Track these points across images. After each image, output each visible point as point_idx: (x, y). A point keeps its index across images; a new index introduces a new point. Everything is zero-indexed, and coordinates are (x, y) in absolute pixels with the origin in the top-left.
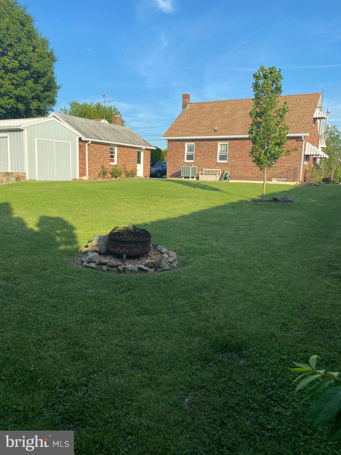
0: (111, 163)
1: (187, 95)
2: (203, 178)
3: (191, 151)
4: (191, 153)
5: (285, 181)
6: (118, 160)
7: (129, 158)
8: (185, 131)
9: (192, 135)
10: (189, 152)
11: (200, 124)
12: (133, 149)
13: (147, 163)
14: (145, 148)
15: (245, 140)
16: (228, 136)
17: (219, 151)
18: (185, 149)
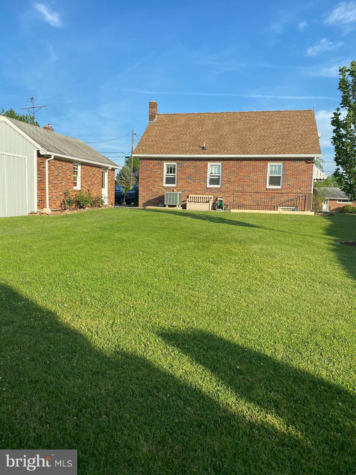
0: (75, 188)
1: (155, 103)
2: (191, 207)
3: (171, 172)
4: (171, 175)
5: (292, 211)
6: (82, 184)
7: (93, 180)
8: (162, 148)
9: (174, 152)
10: (169, 174)
11: (179, 140)
12: (98, 169)
13: (112, 187)
14: (112, 168)
15: (242, 160)
16: (222, 155)
17: (209, 174)
18: (164, 170)
